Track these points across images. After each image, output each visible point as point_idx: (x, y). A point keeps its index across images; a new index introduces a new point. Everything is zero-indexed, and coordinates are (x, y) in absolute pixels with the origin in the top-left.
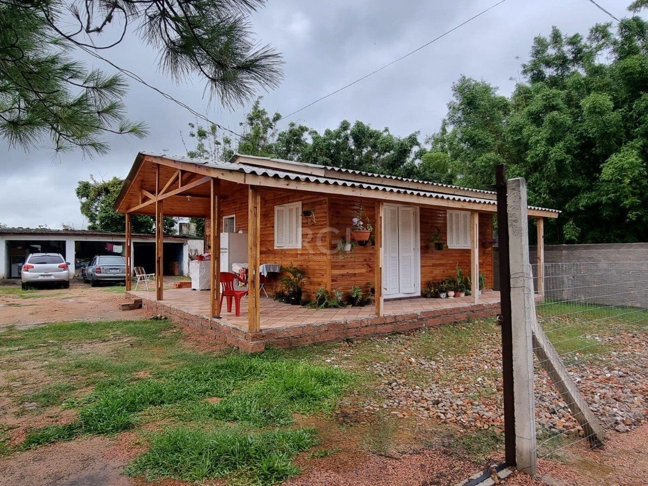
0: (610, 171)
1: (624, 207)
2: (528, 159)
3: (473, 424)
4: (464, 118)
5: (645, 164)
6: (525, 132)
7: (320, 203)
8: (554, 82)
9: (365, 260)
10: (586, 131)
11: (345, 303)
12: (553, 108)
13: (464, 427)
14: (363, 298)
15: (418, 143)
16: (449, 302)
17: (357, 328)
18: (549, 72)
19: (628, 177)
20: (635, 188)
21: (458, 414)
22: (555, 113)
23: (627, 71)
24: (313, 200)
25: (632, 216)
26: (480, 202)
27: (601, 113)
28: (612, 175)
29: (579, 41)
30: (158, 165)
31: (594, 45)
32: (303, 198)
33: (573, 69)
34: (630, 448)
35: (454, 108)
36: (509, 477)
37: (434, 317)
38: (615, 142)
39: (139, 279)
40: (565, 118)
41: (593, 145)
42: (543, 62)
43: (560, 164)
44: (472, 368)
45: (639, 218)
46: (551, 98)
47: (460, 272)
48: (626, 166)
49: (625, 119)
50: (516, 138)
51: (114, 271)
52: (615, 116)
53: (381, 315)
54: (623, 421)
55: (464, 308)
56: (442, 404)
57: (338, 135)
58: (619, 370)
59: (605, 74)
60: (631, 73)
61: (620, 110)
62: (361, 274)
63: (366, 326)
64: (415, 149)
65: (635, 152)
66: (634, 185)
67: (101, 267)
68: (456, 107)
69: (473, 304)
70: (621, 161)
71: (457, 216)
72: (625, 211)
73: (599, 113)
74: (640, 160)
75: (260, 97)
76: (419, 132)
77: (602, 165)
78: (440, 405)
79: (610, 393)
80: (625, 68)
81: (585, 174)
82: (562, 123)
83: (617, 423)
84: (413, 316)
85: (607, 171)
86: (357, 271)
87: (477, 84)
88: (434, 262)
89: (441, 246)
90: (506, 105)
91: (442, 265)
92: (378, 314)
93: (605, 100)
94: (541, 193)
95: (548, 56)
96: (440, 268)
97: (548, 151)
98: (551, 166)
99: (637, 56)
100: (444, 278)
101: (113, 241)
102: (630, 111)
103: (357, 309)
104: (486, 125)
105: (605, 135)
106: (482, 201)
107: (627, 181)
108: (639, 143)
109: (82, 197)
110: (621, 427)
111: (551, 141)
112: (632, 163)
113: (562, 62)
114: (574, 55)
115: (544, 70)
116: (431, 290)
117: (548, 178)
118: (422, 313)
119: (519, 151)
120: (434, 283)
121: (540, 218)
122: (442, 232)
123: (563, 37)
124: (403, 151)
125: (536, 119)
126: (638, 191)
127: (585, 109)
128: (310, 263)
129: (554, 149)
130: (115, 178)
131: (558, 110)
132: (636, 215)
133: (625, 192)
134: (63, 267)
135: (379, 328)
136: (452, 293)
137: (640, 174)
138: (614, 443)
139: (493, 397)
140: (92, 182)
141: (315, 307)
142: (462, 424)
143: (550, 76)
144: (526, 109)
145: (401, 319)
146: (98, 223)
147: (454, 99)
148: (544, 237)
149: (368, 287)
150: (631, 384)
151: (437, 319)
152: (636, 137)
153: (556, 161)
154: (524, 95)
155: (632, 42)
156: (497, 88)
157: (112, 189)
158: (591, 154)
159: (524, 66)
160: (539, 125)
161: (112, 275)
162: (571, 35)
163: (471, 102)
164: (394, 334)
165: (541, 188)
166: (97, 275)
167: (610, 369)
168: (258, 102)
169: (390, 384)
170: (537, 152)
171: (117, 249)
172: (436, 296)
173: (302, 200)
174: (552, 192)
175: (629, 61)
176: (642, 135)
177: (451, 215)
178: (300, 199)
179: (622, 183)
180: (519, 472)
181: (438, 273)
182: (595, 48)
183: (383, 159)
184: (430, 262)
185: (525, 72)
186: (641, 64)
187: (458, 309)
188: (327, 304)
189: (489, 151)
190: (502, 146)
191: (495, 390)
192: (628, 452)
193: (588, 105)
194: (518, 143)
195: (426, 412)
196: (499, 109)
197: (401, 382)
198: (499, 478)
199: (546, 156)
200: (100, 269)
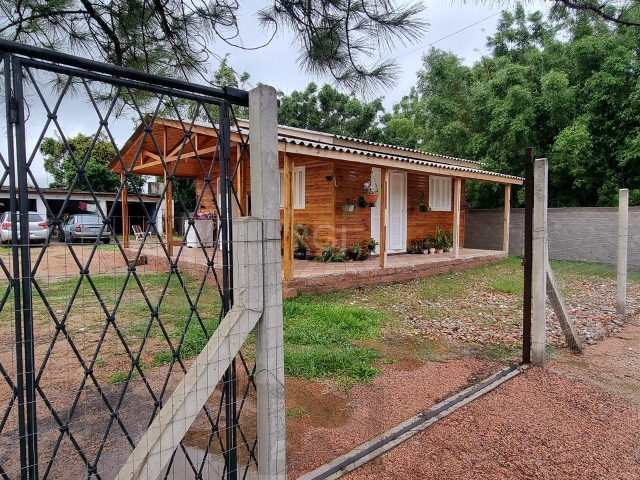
0: (563, 142)
1: (571, 175)
2: (491, 129)
3: (488, 342)
4: (433, 87)
5: (592, 137)
6: (489, 104)
7: (325, 168)
8: (516, 57)
9: (363, 220)
10: (543, 104)
11: (348, 258)
12: (516, 82)
13: (482, 344)
14: (362, 254)
15: (382, 108)
16: (432, 258)
17: (367, 278)
18: (511, 46)
19: (578, 149)
20: (582, 159)
21: (475, 336)
22: (517, 87)
23: (582, 51)
24: (319, 165)
25: (577, 183)
26: (464, 170)
27: (558, 90)
28: (564, 146)
29: (540, 18)
30: (166, 127)
31: (555, 24)
32: (307, 163)
33: (532, 44)
34: (600, 353)
35: (422, 77)
36: (528, 369)
37: (424, 270)
38: (568, 116)
39: (137, 237)
40: (525, 91)
41: (549, 118)
42: (506, 36)
43: (519, 135)
44: (470, 307)
45: (584, 185)
46: (514, 73)
47: (441, 231)
48: (577, 139)
49: (578, 95)
50: (480, 109)
51: (94, 230)
52: (569, 92)
53: (385, 267)
54: (591, 337)
55: (447, 262)
56: (460, 330)
57: (305, 97)
58: (581, 307)
59: (562, 52)
60: (585, 53)
61: (574, 87)
62: (359, 233)
63: (373, 277)
64: (380, 113)
65: (584, 126)
66: (581, 156)
67: (81, 226)
68: (425, 76)
69: (454, 259)
70: (572, 134)
71: (437, 181)
72: (571, 179)
73: (556, 89)
74: (588, 134)
75: (227, 55)
76: (384, 97)
77: (555, 137)
78: (459, 331)
79: (578, 321)
80: (580, 48)
81: (539, 144)
82: (522, 97)
83: (587, 339)
84: (409, 268)
85: (560, 142)
86: (356, 230)
87: (445, 54)
88: (418, 222)
89: (424, 209)
90: (470, 75)
91: (424, 225)
92: (382, 266)
93: (562, 77)
94: (500, 161)
95: (512, 30)
96: (422, 228)
97: (509, 123)
98: (511, 136)
99: (591, 37)
100: (426, 237)
101: (86, 199)
102: (581, 88)
103: (358, 263)
104: (452, 95)
105: (559, 110)
106: (466, 169)
107: (577, 152)
108: (587, 117)
109: (46, 154)
110: (591, 341)
111: (512, 113)
112: (581, 136)
113: (524, 37)
114: (534, 31)
115: (507, 44)
116: (416, 246)
117: (506, 147)
118: (416, 266)
119: (481, 120)
120: (417, 241)
121: (508, 184)
122: (425, 195)
123: (526, 13)
124: (370, 116)
125: (499, 91)
126: (584, 161)
127: (544, 85)
128: (315, 222)
129: (515, 121)
130: (80, 135)
131: (520, 84)
132: (582, 182)
133: (573, 162)
134: (44, 226)
135: (383, 278)
136: (433, 250)
137: (588, 147)
138: (588, 351)
139: (496, 325)
140: (56, 139)
141: (322, 262)
142: (480, 342)
143: (511, 50)
144: (490, 82)
145: (399, 271)
146: (66, 181)
147: (424, 68)
148: (510, 201)
149: (365, 244)
150: (591, 316)
151: (427, 271)
152: (586, 112)
153: (516, 132)
154: (488, 67)
155: (587, 23)
156: (463, 59)
157: (78, 147)
158: (545, 126)
159: (489, 39)
160: (501, 98)
161: (93, 234)
162: (533, 12)
163: (439, 72)
164: (395, 283)
165: (500, 156)
166: (78, 233)
167: (575, 306)
168: (225, 60)
169: (412, 319)
170: (499, 123)
171: (91, 208)
172: (420, 252)
173: (306, 165)
174: (510, 160)
175: (584, 42)
176: (590, 110)
177: (433, 180)
178: (304, 163)
179: (572, 154)
180: (534, 366)
181: (421, 231)
182: (555, 28)
183: (349, 123)
184: (414, 223)
185: (489, 44)
186: (594, 45)
187: (443, 263)
188: (333, 258)
189: (455, 120)
190: (466, 114)
191: (495, 320)
192: (599, 356)
193: (547, 82)
194: (480, 113)
195: (449, 336)
196: (463, 79)
197: (420, 317)
198: (522, 369)
199: (507, 126)
200: (80, 227)
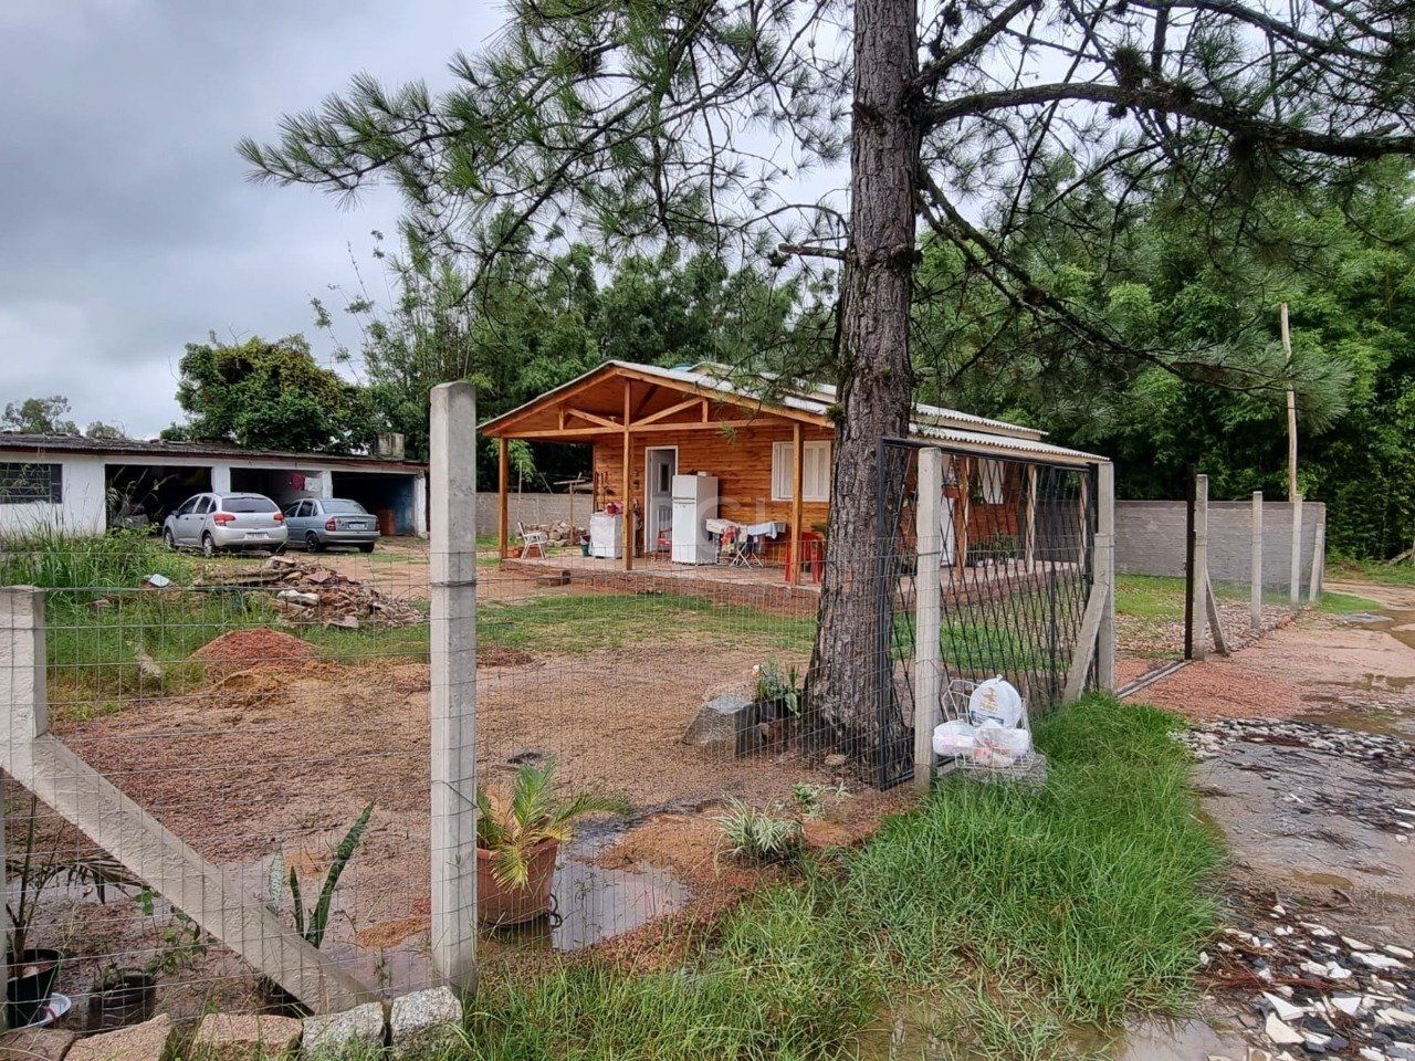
1: (1153, 444)
5: (1184, 386)
19: (1164, 404)
20: (1169, 419)
25: (1162, 456)
32: (833, 437)
37: (999, 587)
45: (1171, 459)
46: (1070, 281)
48: (1162, 389)
49: (1163, 317)
51: (355, 527)
55: (1022, 577)
61: (1158, 304)
66: (1169, 414)
67: (333, 520)
72: (1153, 450)
84: (985, 584)
92: (960, 580)
93: (1142, 293)
101: (299, 468)
102: (1168, 307)
107: (1162, 408)
112: (1170, 384)
118: (992, 581)
126: (1172, 423)
132: (1168, 455)
133: (1156, 423)
134: (280, 519)
136: (990, 561)
137: (1178, 400)
140: (214, 348)
145: (976, 587)
151: (1001, 589)
157: (255, 363)
161: (355, 533)
166: (330, 533)
171: (313, 484)
173: (832, 440)
178: (829, 437)
179: (1155, 411)
187: (1018, 578)
193: (1121, 299)
200: (333, 523)
